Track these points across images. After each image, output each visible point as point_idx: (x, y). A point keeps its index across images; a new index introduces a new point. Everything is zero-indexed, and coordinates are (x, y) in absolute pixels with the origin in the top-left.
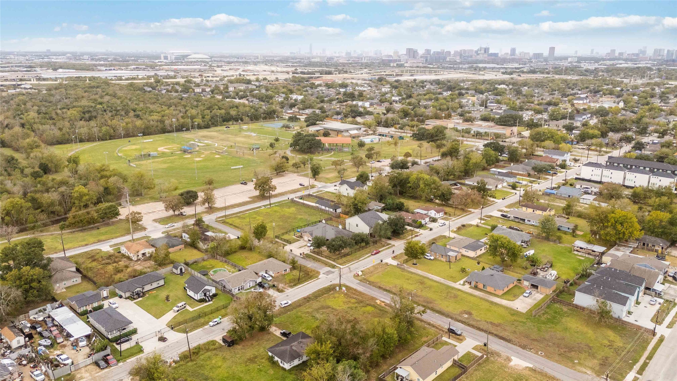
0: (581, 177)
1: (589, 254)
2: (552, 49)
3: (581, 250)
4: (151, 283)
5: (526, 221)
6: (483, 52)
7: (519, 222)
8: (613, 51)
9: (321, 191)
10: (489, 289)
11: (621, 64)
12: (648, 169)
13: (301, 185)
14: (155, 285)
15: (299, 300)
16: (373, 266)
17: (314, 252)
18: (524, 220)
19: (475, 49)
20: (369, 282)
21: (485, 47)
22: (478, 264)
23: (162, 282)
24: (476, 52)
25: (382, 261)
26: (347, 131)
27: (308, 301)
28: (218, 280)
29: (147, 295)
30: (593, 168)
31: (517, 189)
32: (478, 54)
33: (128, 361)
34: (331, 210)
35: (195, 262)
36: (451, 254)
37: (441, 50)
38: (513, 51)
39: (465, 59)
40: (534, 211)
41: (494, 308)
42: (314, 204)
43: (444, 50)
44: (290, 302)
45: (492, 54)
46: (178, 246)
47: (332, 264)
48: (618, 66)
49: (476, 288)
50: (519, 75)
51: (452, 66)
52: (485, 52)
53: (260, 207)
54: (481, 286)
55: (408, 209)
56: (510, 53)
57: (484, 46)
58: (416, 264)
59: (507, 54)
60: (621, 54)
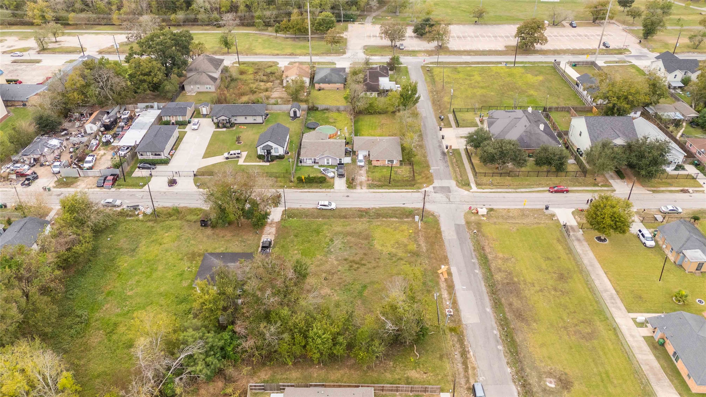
4: (246, 116)
9: (625, 62)
14: (250, 120)
15: (351, 209)
16: (522, 210)
20: (479, 231)
23: (259, 119)
25: (547, 208)
27: (361, 216)
29: (234, 128)
33: (121, 190)
35: (327, 109)
44: (333, 206)
46: (335, 83)
47: (467, 179)
53: (500, 63)
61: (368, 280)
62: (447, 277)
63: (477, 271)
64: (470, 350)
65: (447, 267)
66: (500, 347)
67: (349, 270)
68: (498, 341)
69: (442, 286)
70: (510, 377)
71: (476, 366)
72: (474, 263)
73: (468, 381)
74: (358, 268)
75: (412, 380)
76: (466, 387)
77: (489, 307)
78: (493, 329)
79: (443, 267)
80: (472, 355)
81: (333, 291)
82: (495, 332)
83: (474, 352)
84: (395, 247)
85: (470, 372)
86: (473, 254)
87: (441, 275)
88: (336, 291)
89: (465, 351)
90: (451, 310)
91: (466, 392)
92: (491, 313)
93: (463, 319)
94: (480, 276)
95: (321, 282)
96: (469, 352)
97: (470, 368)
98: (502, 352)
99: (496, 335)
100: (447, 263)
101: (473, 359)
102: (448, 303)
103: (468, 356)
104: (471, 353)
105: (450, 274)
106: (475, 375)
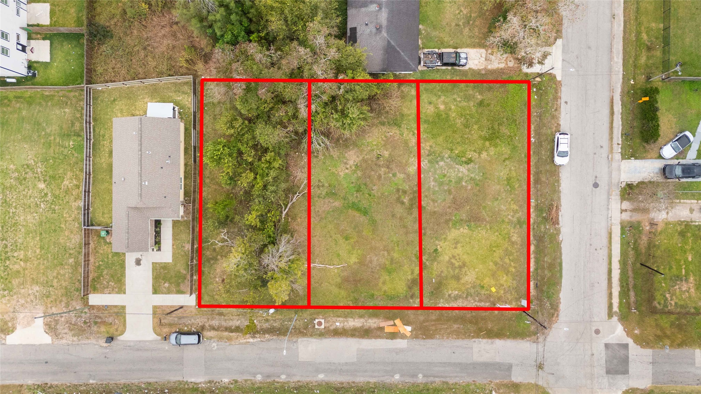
61: (378, 217)
62: (386, 330)
63: (397, 377)
64: (255, 340)
65: (408, 334)
66: (259, 378)
67: (398, 190)
68: (268, 376)
69: (370, 321)
70: (216, 379)
71: (233, 343)
72: (415, 376)
73: (213, 328)
74: (403, 203)
75: (214, 264)
76: (207, 325)
77: (327, 379)
78: (288, 375)
79: (409, 328)
80: (248, 340)
81: (353, 168)
82: (283, 377)
83: (253, 344)
84: (453, 261)
85: (226, 334)
86: (437, 380)
87: (391, 323)
88: (355, 172)
89: (255, 333)
90: (323, 327)
91: (200, 324)
92: (315, 379)
93: (305, 339)
94: (388, 380)
95: (373, 150)
96: (254, 337)
97: (231, 334)
98: (253, 378)
99: (279, 377)
100: (415, 336)
101: (243, 341)
102: (338, 324)
103: (248, 336)
104: (251, 340)
105: (393, 336)
106: (220, 338)
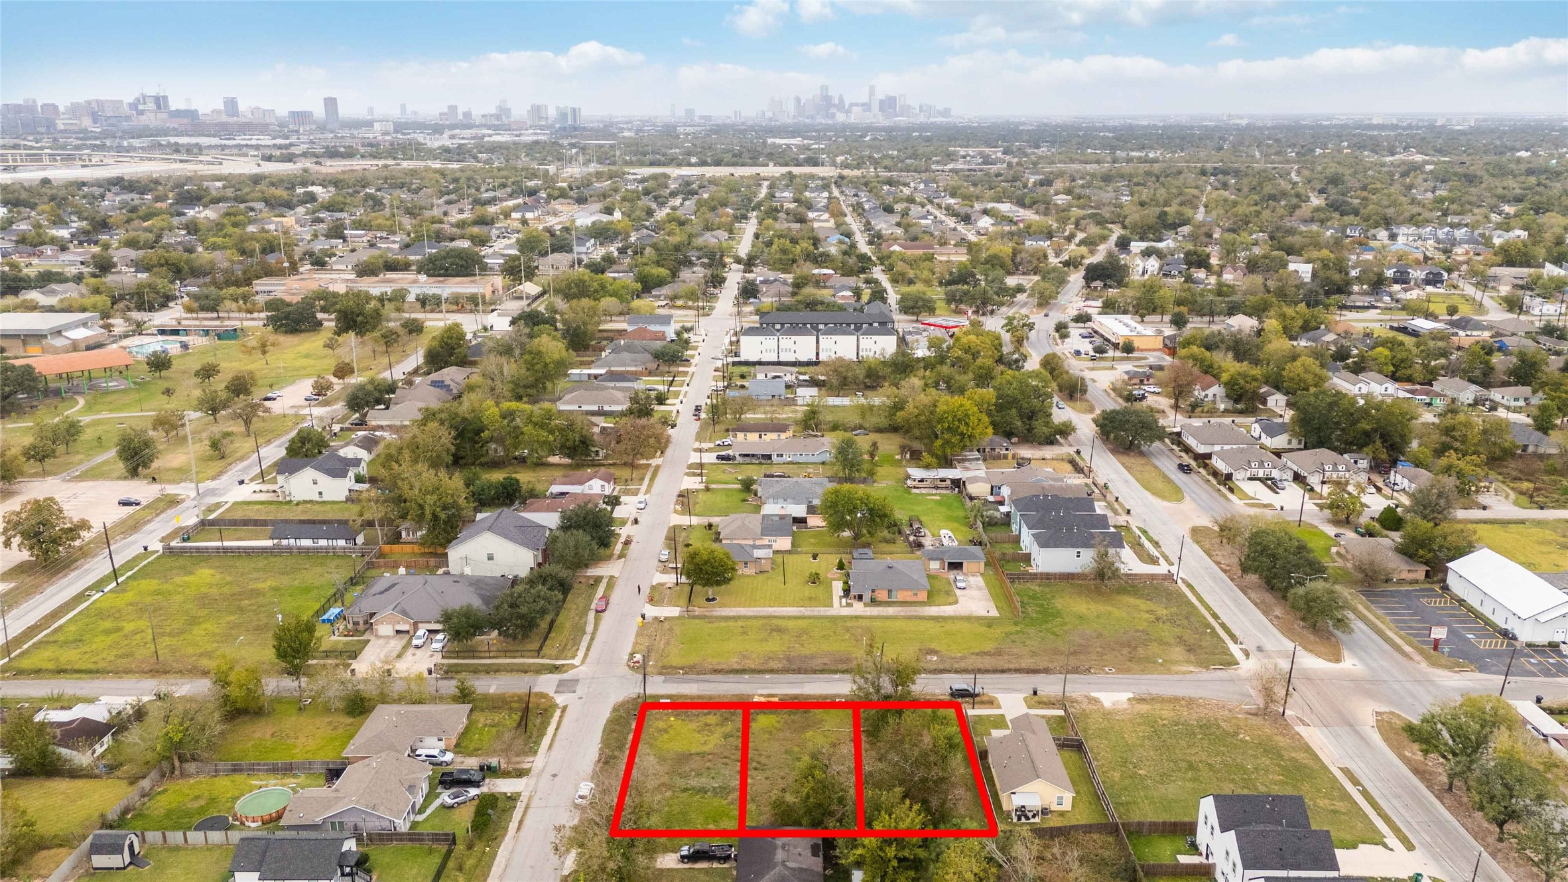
0: (742, 358)
1: (936, 487)
2: (331, 103)
3: (921, 484)
5: (774, 458)
6: (151, 105)
7: (760, 464)
8: (453, 108)
9: (217, 505)
10: (900, 596)
11: (490, 136)
12: (852, 326)
13: (124, 503)
16: (640, 635)
17: (458, 654)
18: (769, 457)
19: (129, 99)
20: (682, 669)
21: (154, 94)
22: (815, 558)
24: (134, 106)
25: (643, 617)
26: (59, 332)
28: (318, 820)
30: (762, 338)
31: (668, 402)
32: (141, 113)
34: (341, 543)
36: (758, 553)
37: (26, 101)
38: (231, 104)
39: (112, 125)
40: (760, 436)
41: (949, 626)
42: (269, 543)
43: (34, 101)
45: (178, 114)
47: (543, 665)
48: (486, 139)
49: (874, 602)
50: (316, 163)
51: (98, 142)
52: (159, 107)
53: (83, 596)
54: (882, 596)
55: (532, 490)
56: (223, 108)
57: (152, 91)
58: (714, 599)
59: (218, 112)
60: (467, 115)
